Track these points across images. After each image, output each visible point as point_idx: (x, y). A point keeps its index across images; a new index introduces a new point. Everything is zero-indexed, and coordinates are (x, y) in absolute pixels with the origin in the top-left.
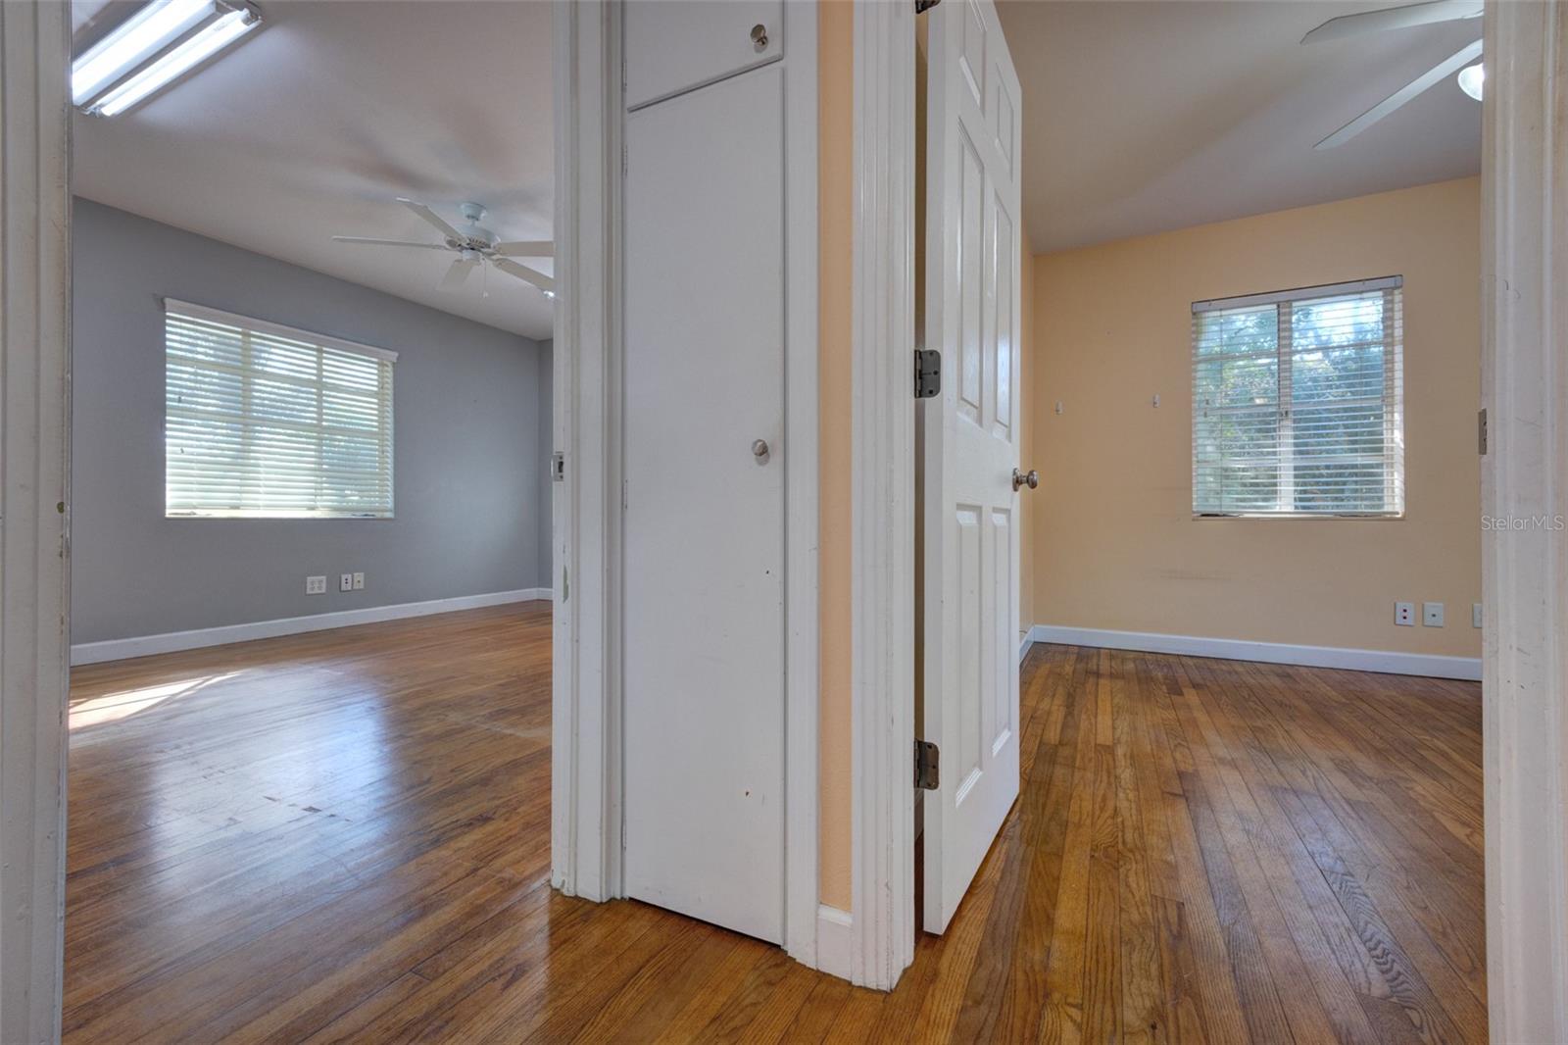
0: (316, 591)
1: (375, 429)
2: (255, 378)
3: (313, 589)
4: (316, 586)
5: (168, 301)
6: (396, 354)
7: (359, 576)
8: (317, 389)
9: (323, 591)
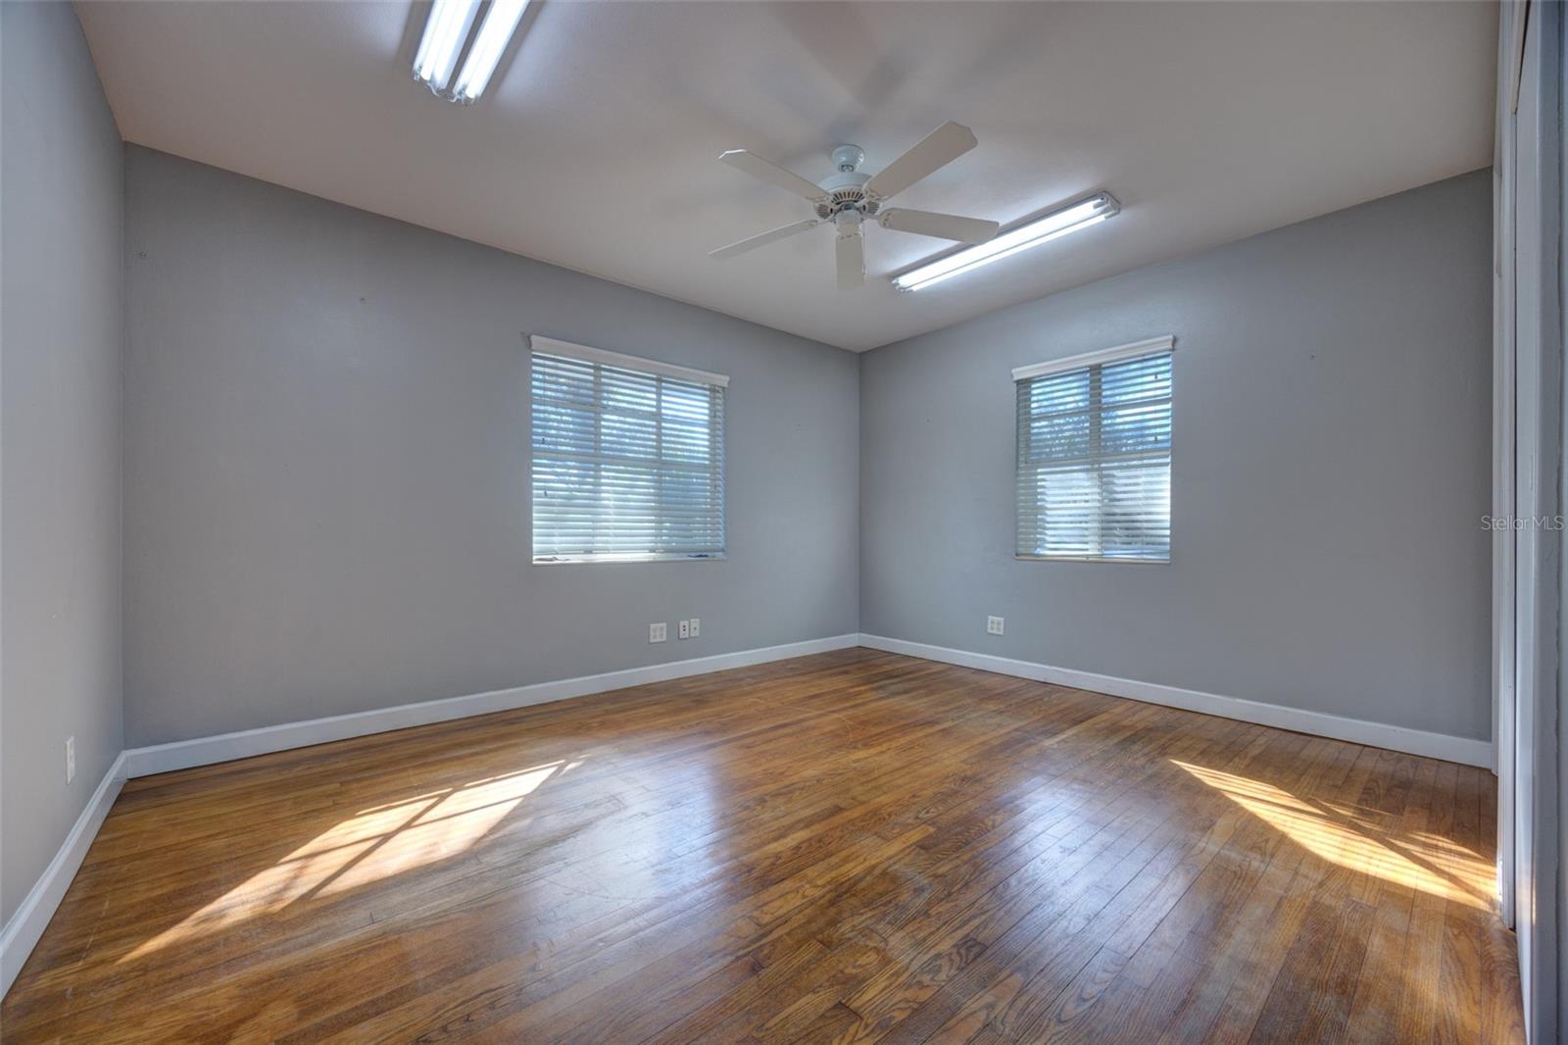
0: (658, 640)
1: (707, 462)
2: (604, 413)
3: (655, 637)
4: (658, 633)
5: (534, 338)
6: (728, 378)
7: (695, 623)
8: (657, 421)
9: (664, 639)
